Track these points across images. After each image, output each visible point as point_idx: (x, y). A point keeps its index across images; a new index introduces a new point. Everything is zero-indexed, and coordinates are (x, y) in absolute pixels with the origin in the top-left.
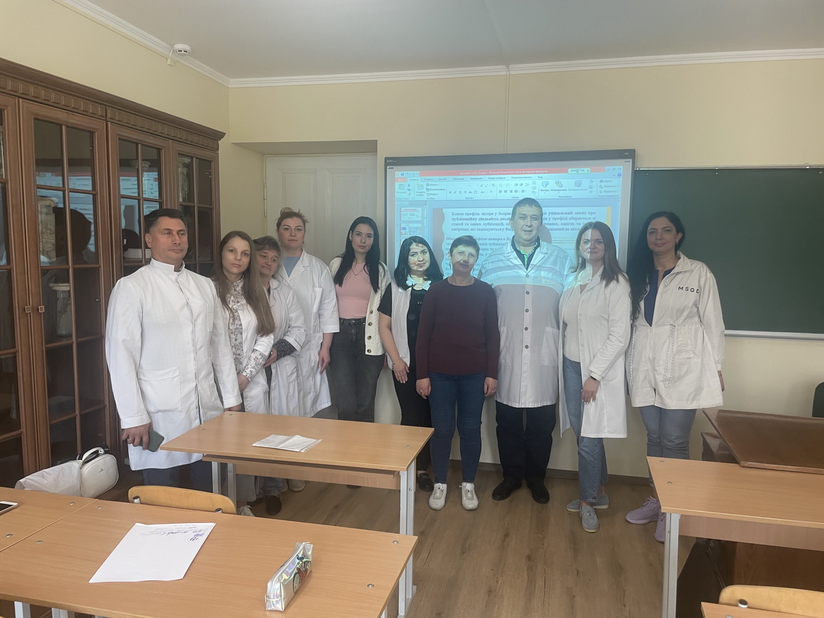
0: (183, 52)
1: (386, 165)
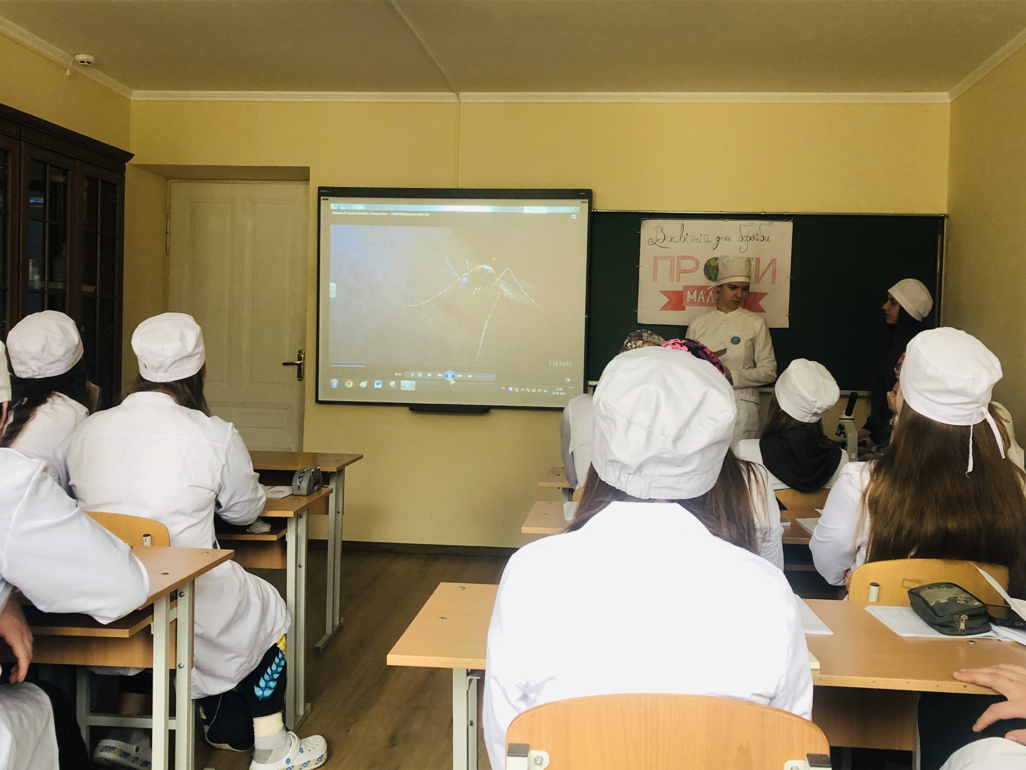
0: (86, 63)
1: (320, 195)
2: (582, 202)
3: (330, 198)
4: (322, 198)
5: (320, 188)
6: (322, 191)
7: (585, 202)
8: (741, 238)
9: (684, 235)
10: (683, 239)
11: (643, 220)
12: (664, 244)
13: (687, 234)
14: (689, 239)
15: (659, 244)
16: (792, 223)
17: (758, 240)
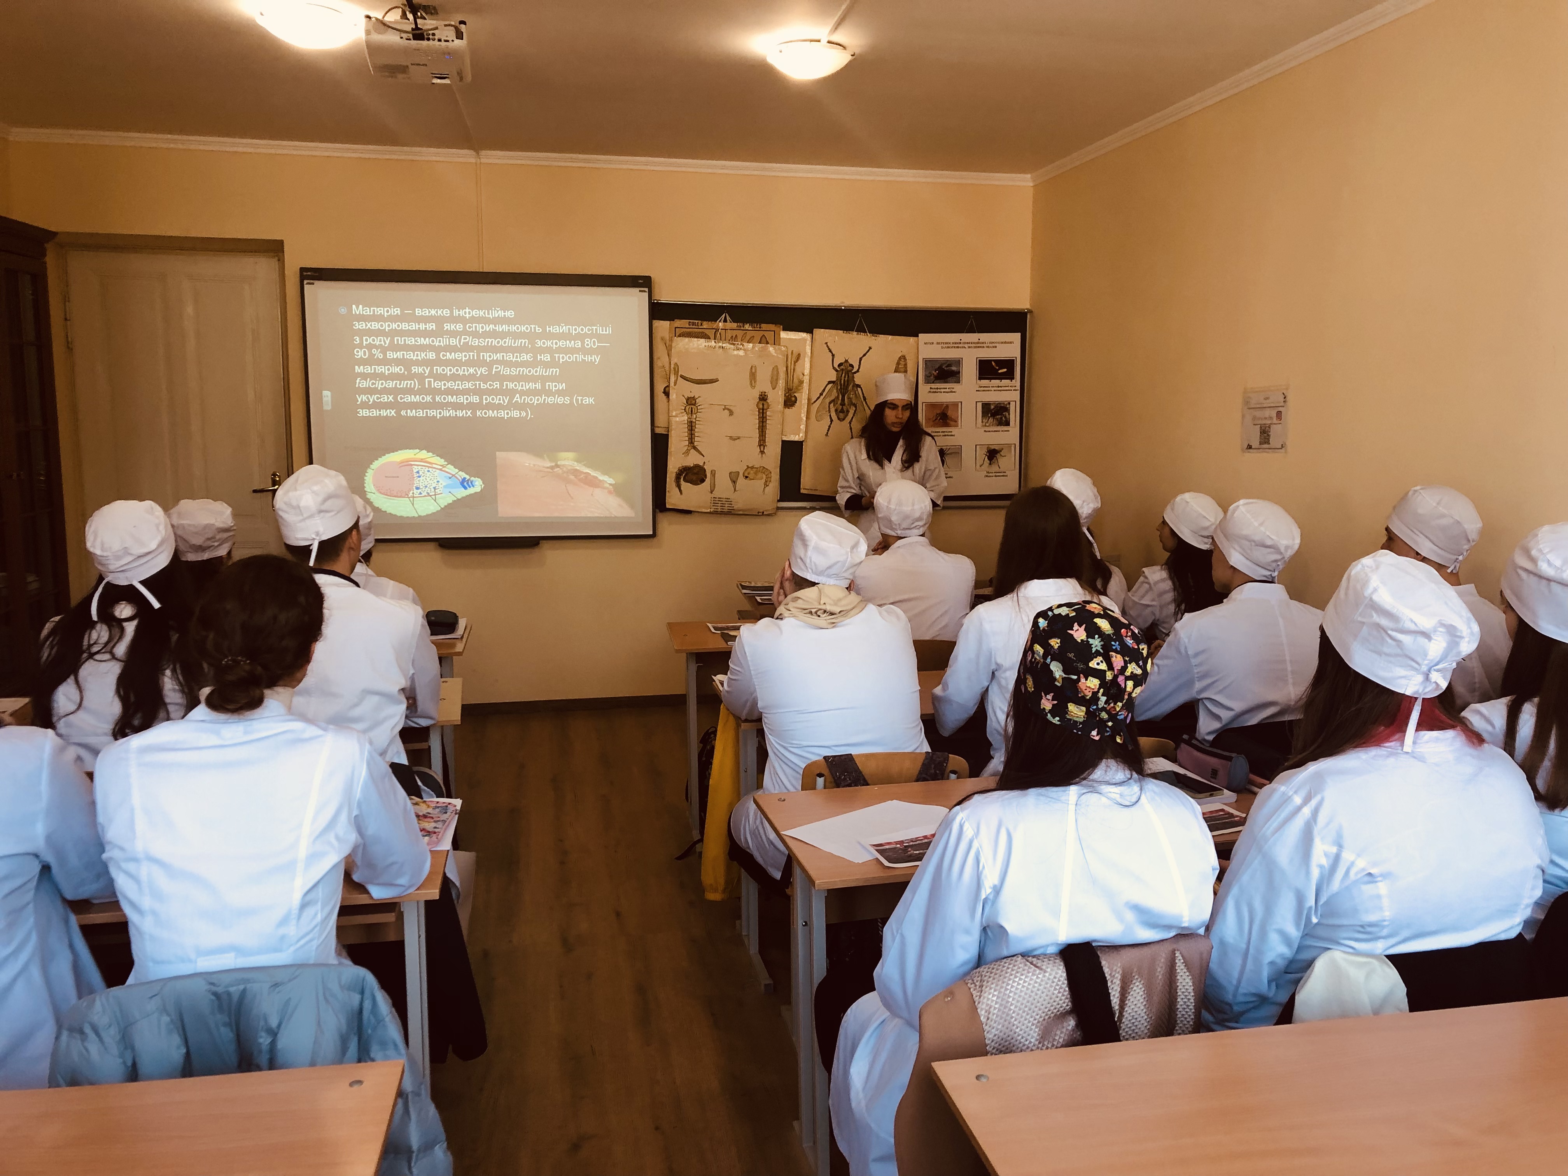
1: (302, 278)
2: (640, 291)
3: (316, 282)
4: (305, 282)
5: (302, 270)
6: (305, 274)
7: (645, 291)
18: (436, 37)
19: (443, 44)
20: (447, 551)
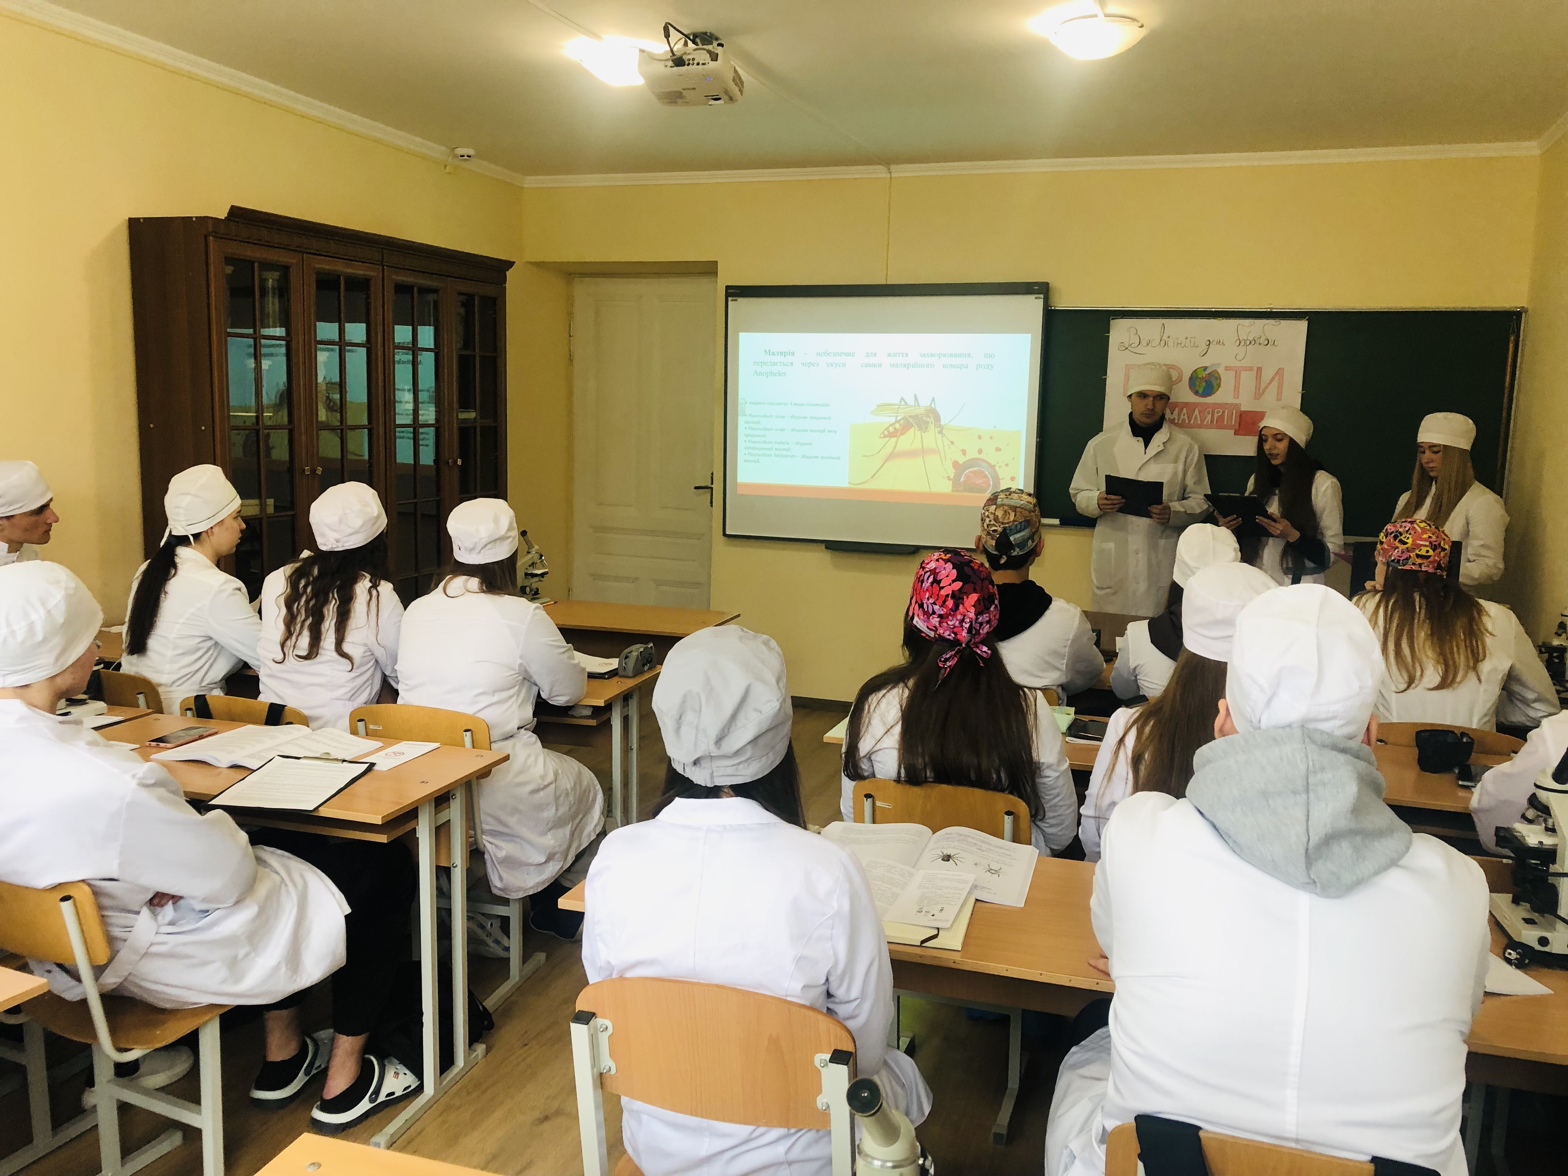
0: (466, 157)
1: (727, 295)
2: (1036, 298)
3: (740, 299)
4: (730, 299)
5: (728, 287)
6: (731, 290)
7: (1040, 298)
8: (1238, 341)
9: (1165, 337)
10: (1163, 343)
11: (1112, 319)
12: (1140, 350)
13: (1169, 337)
14: (1171, 343)
15: (1133, 350)
16: (1306, 322)
17: (1260, 344)
18: (696, 62)
19: (700, 66)
20: (837, 554)
